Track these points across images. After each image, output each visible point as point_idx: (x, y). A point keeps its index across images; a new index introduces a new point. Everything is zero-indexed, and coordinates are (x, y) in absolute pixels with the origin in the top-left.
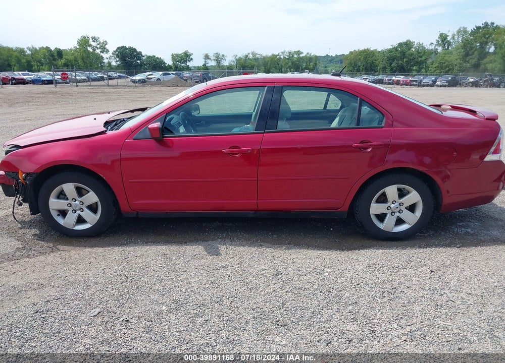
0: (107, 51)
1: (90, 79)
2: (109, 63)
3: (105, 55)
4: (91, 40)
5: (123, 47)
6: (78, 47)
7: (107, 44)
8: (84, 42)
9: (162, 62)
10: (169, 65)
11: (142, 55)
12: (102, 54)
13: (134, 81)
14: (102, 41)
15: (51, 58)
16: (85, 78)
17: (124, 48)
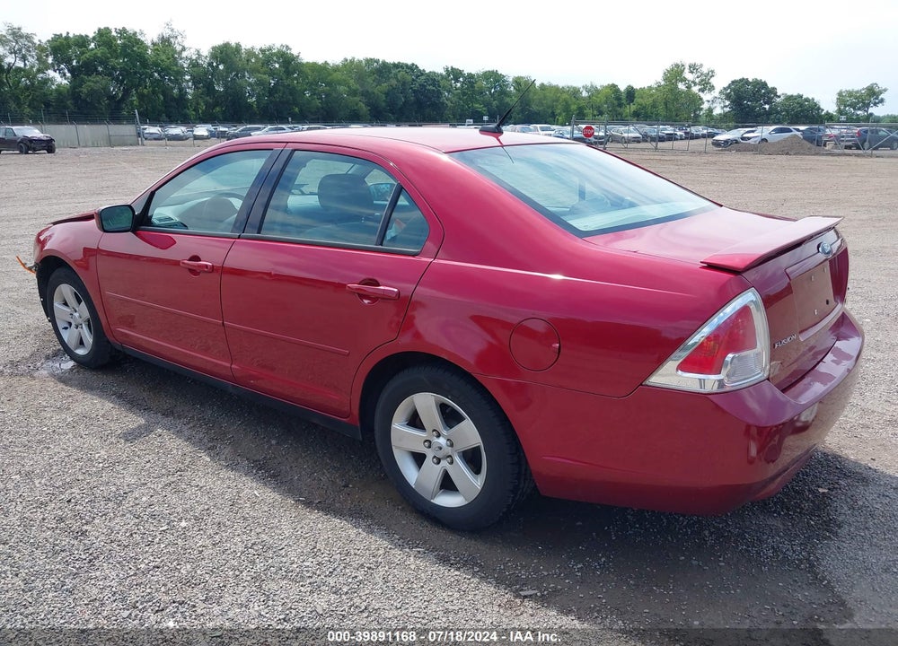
0: (712, 88)
1: (645, 138)
2: (710, 110)
3: (706, 96)
4: (687, 71)
5: (742, 80)
6: (663, 83)
7: (713, 76)
8: (675, 74)
9: (814, 107)
10: (828, 113)
11: (776, 95)
12: (701, 94)
13: (717, 144)
14: (705, 71)
15: (616, 102)
16: (638, 135)
17: (744, 82)
